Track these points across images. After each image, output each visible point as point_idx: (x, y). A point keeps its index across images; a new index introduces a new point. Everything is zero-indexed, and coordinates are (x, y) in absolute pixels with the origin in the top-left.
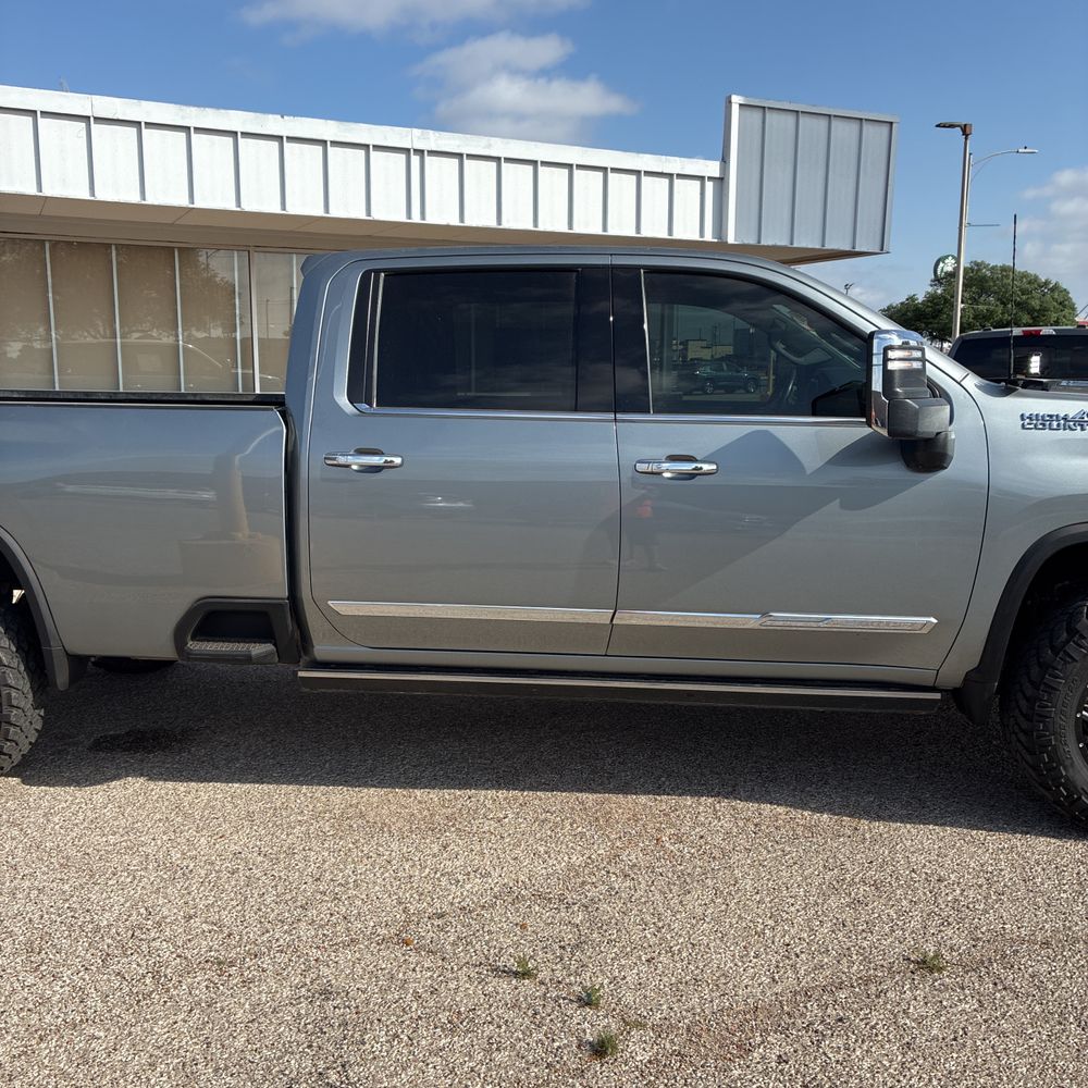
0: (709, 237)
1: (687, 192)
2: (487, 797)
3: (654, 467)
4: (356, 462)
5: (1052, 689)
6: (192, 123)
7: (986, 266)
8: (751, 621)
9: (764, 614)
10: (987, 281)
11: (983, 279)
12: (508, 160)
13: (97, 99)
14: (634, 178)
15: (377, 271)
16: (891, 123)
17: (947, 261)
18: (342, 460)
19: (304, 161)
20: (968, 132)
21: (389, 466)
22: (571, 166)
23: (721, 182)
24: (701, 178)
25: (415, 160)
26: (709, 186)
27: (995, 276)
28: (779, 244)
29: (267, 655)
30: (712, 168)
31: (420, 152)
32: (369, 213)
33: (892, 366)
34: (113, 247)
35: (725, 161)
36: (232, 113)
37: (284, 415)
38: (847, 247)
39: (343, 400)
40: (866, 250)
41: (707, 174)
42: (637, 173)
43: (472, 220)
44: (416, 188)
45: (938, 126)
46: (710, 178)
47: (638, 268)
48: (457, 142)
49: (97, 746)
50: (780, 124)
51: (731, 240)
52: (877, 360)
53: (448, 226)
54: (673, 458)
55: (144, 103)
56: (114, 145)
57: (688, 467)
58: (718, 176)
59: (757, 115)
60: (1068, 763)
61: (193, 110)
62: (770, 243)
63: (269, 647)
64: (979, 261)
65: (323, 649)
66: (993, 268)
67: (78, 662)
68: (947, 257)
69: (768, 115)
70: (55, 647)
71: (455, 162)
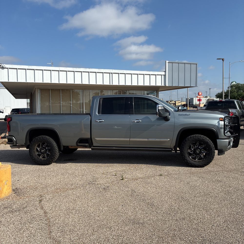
0: (163, 85)
1: (159, 78)
2: (115, 164)
3: (134, 121)
4: (98, 121)
5: (183, 148)
6: (75, 70)
7: (240, 84)
8: (146, 140)
9: (148, 139)
10: (240, 87)
11: (239, 87)
12: (127, 74)
13: (60, 68)
14: (149, 76)
15: (101, 98)
16: (197, 64)
17: (233, 83)
18: (97, 121)
19: (92, 75)
20: (223, 60)
21: (103, 121)
22: (138, 74)
23: (165, 75)
24: (161, 75)
25: (111, 74)
26: (163, 76)
27: (242, 86)
28: (176, 86)
29: (87, 145)
30: (164, 73)
31: (112, 73)
32: (103, 83)
33: (159, 109)
34: (61, 90)
35: (165, 72)
36: (81, 68)
37: (90, 115)
38: (189, 86)
39: (97, 114)
40: (193, 86)
41: (162, 74)
42: (150, 75)
43: (121, 84)
44: (111, 79)
45: (217, 59)
46: (163, 75)
47: (132, 97)
48: (118, 71)
49: (64, 160)
50: (175, 65)
51: (167, 85)
52: (157, 108)
53: (117, 85)
54: (136, 120)
55: (67, 68)
56: (63, 74)
57: (139, 121)
58: (164, 74)
59: (171, 64)
60: (186, 157)
61: (75, 68)
62: (175, 86)
63: (88, 144)
64: (238, 83)
65: (94, 145)
66: (241, 84)
67: (64, 146)
68: (233, 82)
69: (173, 64)
70: (62, 145)
71: (118, 74)
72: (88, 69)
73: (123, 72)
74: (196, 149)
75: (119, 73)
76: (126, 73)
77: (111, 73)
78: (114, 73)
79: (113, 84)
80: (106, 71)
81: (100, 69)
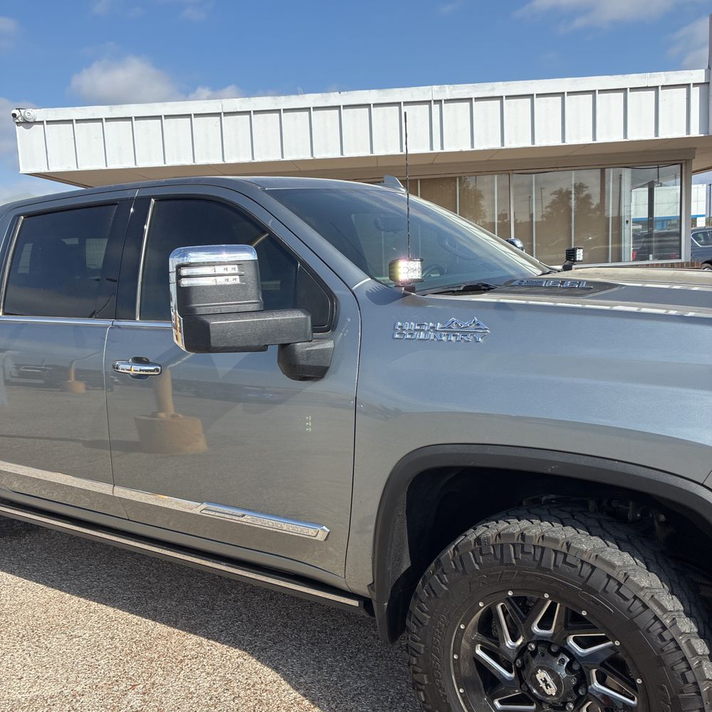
72: (337, 93)
73: (493, 89)
74: (534, 653)
75: (474, 95)
76: (504, 94)
77: (436, 102)
78: (447, 101)
79: (447, 149)
80: (413, 96)
81: (388, 91)
